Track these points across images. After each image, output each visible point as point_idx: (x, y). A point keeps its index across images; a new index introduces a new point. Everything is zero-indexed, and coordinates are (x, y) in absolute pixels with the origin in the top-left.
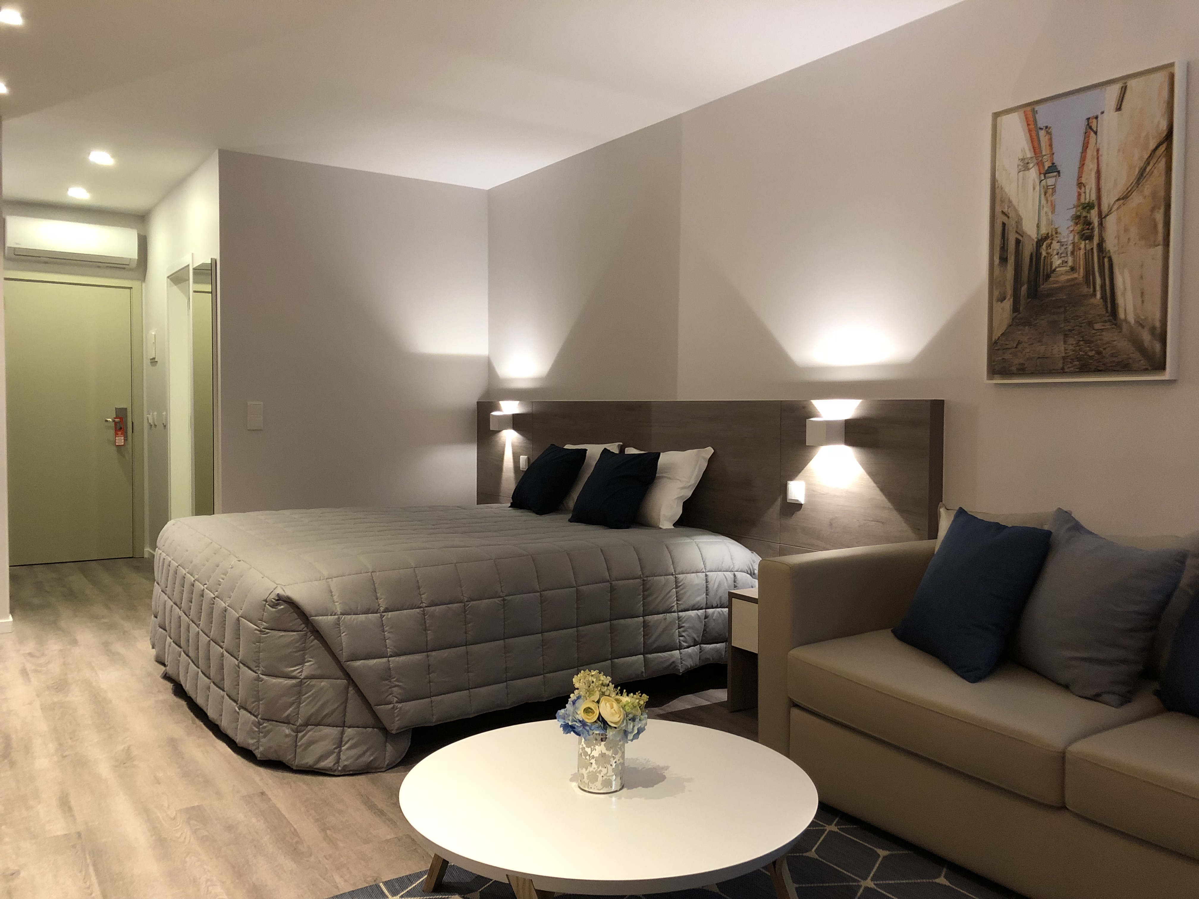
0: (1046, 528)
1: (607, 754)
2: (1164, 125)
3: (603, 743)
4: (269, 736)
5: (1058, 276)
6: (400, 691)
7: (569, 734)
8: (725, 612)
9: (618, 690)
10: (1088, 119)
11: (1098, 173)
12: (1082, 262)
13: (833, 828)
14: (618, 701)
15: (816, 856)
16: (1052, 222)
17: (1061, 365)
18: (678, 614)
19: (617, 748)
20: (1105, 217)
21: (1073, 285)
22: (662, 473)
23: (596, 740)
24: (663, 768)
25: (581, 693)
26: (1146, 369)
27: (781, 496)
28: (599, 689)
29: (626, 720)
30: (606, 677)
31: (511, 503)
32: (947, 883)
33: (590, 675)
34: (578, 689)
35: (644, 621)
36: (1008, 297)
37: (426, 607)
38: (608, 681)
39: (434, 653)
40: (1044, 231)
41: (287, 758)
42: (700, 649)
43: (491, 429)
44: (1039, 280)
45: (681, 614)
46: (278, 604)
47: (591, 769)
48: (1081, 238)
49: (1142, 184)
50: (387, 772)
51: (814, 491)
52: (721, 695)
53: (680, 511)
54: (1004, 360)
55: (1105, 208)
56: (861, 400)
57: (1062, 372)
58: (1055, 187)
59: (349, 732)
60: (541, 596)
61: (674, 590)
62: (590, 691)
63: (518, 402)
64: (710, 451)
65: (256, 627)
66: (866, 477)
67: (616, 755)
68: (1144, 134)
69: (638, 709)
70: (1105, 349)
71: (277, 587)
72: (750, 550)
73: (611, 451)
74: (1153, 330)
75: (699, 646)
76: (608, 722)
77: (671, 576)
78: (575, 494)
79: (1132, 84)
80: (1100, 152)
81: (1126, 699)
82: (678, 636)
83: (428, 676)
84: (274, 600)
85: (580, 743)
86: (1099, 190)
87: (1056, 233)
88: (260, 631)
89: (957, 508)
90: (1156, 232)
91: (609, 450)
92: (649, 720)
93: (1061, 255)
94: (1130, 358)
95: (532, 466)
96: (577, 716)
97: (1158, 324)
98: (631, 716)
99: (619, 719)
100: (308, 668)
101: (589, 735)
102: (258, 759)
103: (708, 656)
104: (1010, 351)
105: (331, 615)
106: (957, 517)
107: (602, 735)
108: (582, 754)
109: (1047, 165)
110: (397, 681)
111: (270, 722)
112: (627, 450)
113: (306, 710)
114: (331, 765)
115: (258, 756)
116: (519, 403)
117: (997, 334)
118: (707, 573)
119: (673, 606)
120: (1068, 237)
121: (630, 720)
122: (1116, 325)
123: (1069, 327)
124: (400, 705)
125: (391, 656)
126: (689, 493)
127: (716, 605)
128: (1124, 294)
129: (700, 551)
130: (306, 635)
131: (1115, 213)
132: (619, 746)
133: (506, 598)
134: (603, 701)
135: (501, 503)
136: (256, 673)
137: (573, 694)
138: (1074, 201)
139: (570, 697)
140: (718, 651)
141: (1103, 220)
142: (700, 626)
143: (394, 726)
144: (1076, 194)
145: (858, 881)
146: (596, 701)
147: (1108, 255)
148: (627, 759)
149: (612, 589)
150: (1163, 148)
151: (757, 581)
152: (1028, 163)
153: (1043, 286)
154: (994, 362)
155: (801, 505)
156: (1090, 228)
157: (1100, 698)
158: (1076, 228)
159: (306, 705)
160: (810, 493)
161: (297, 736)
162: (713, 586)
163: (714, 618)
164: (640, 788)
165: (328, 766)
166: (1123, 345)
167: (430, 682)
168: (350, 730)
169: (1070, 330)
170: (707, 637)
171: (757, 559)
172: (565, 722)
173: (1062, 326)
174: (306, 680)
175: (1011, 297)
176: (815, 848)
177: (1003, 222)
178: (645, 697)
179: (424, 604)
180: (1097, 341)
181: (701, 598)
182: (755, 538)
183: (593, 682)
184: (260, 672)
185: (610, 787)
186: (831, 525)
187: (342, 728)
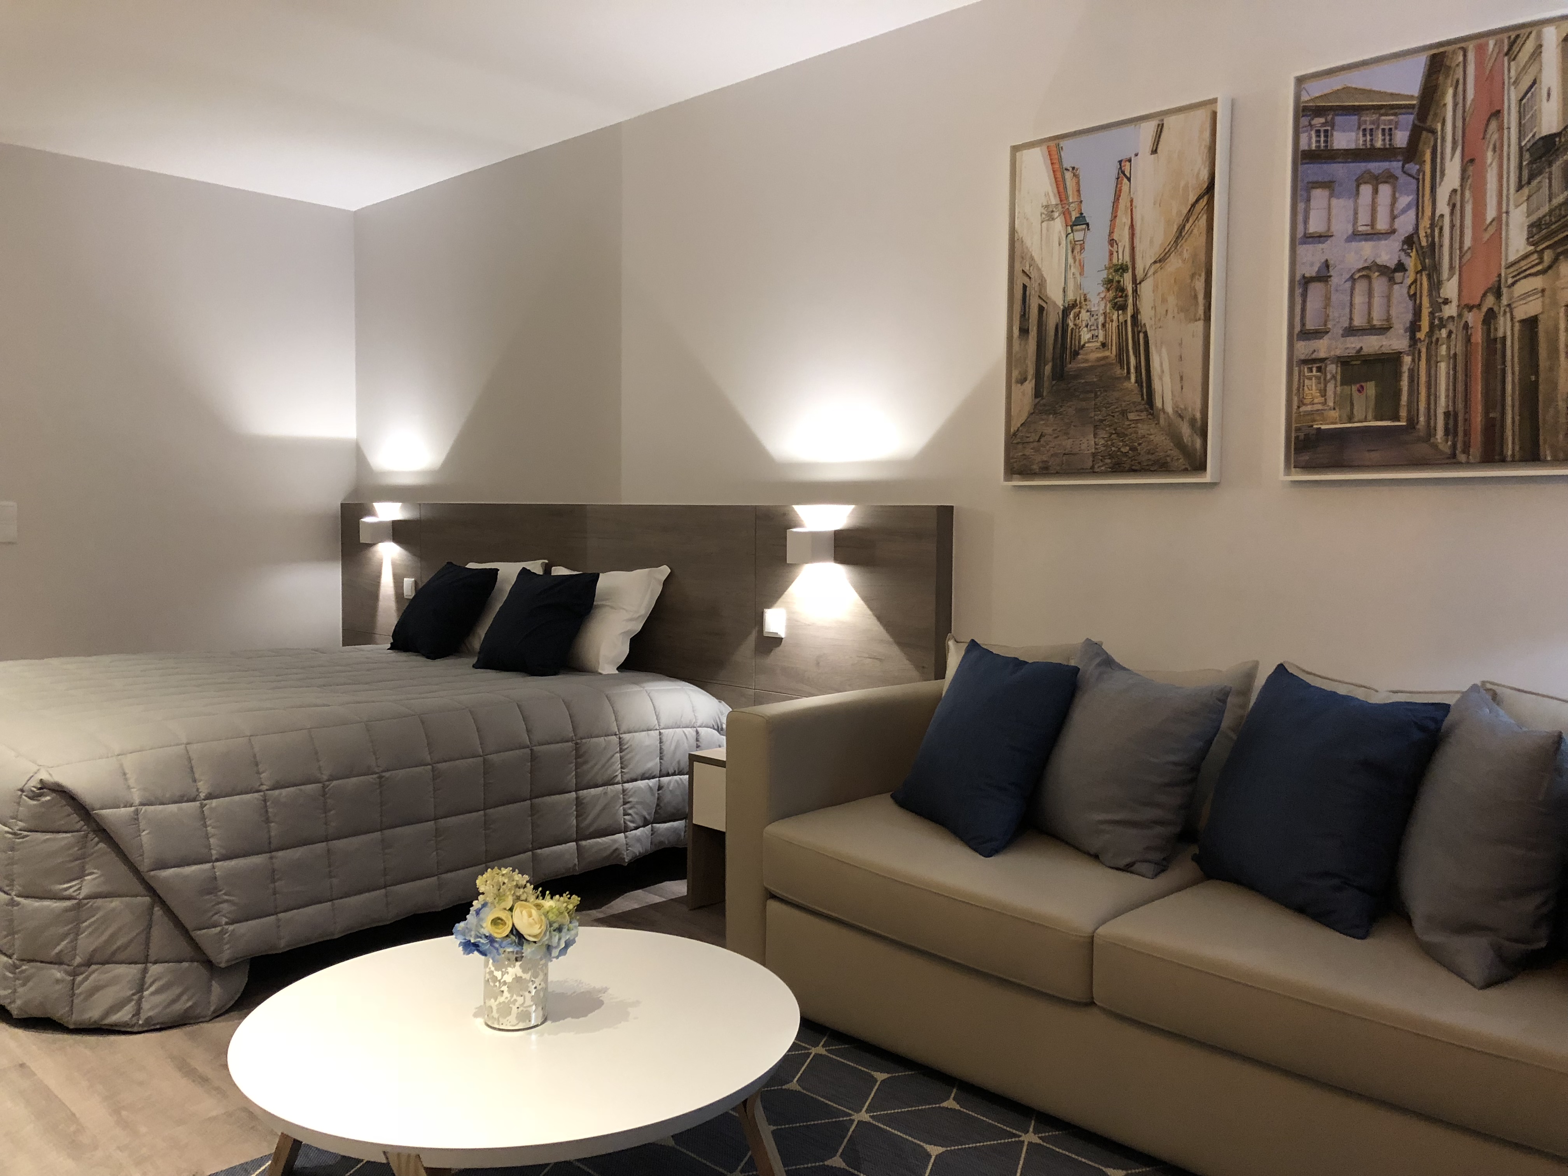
0: (1073, 663)
1: (523, 978)
2: (1205, 175)
3: (518, 964)
4: (30, 984)
5: (1086, 354)
6: (233, 908)
7: (471, 955)
8: (685, 780)
9: (539, 892)
10: (1120, 162)
11: (1132, 227)
12: (1114, 338)
13: (820, 1050)
14: (538, 907)
15: (799, 1088)
16: (1079, 287)
17: (1090, 464)
18: (622, 786)
19: (537, 968)
20: (1140, 283)
21: (1103, 365)
22: (603, 600)
23: (509, 960)
24: (600, 991)
25: (488, 899)
26: (1186, 470)
27: (757, 629)
28: (513, 892)
29: (550, 932)
30: (523, 876)
31: (391, 644)
32: (958, 1107)
33: (500, 874)
34: (483, 893)
35: (577, 798)
36: (1029, 377)
37: (267, 790)
38: (525, 881)
39: (280, 854)
40: (1071, 296)
41: (59, 1013)
42: (652, 830)
43: (361, 542)
44: (1066, 357)
45: (626, 785)
46: (41, 795)
47: (501, 999)
48: (1113, 308)
49: (1180, 245)
50: (213, 1021)
51: (797, 621)
52: (678, 888)
53: (626, 650)
54: (1025, 457)
55: (1140, 273)
56: (853, 507)
57: (1093, 472)
58: (1084, 243)
59: (155, 969)
60: (433, 770)
61: (618, 755)
62: (500, 896)
63: (400, 504)
64: (665, 570)
65: (7, 829)
66: (861, 602)
67: (535, 978)
68: (1182, 184)
69: (565, 916)
70: (1140, 444)
71: (38, 770)
72: (717, 699)
73: (532, 571)
74: (1193, 422)
75: (650, 826)
76: (525, 936)
77: (614, 736)
78: (482, 631)
79: (1171, 122)
80: (1134, 204)
81: (1161, 867)
82: (622, 814)
83: (272, 886)
84: (35, 789)
85: (486, 964)
86: (1133, 248)
87: (1085, 300)
88: (14, 834)
89: (969, 641)
90: (1197, 303)
91: (529, 570)
92: (580, 928)
93: (1090, 327)
94: (1168, 456)
95: (420, 592)
96: (482, 930)
97: (1198, 415)
98: (556, 925)
99: (540, 930)
100: (90, 883)
101: (499, 954)
102: (14, 1017)
103: (662, 839)
104: (1032, 445)
105: (125, 806)
106: (968, 651)
107: (517, 953)
108: (490, 980)
109: (1074, 215)
110: (225, 894)
111: (32, 964)
112: (555, 570)
113: (87, 943)
114: (127, 1018)
115: (15, 1013)
116: (402, 506)
117: (1016, 424)
118: (661, 731)
119: (617, 776)
120: (1099, 304)
121: (554, 931)
122: (1152, 414)
123: (1100, 417)
124: (231, 928)
125: (217, 860)
126: (638, 627)
127: (673, 771)
128: (1161, 379)
129: (652, 703)
130: (86, 836)
131: (1152, 278)
132: (540, 967)
133: (384, 774)
134: (518, 908)
135: (377, 644)
136: (7, 894)
137: (477, 901)
138: (1107, 262)
139: (472, 906)
140: (675, 831)
141: (1138, 286)
142: (652, 801)
143: (223, 956)
144: (1107, 254)
145: (850, 1115)
146: (508, 909)
147: (1143, 330)
148: (552, 982)
149: (533, 757)
150: (1204, 202)
151: (725, 737)
152: (1053, 211)
153: (1070, 365)
154: (1013, 458)
155: (780, 639)
156: (1124, 295)
157: (1132, 869)
158: (1108, 294)
159: (87, 937)
160: (792, 624)
161: (74, 980)
162: (669, 748)
163: (671, 788)
164: (569, 1019)
165: (122, 1020)
166: (1160, 439)
167: (275, 893)
168: (156, 966)
169: (1102, 421)
170: (661, 815)
171: (726, 709)
172: (465, 939)
173: (1092, 415)
174: (86, 901)
175: (1033, 379)
176: (796, 1079)
177: (1023, 284)
178: (576, 899)
179: (264, 786)
180: (1131, 434)
181: (653, 764)
182: (724, 683)
183: (504, 883)
184: (14, 893)
185: (527, 1021)
186: (818, 664)
187: (144, 965)
